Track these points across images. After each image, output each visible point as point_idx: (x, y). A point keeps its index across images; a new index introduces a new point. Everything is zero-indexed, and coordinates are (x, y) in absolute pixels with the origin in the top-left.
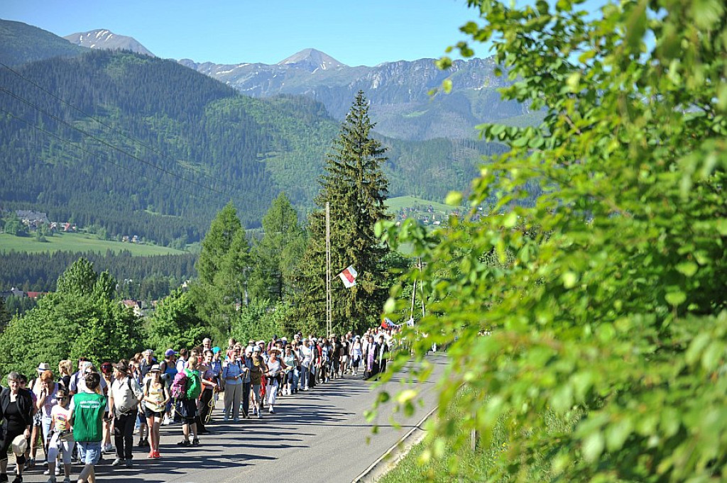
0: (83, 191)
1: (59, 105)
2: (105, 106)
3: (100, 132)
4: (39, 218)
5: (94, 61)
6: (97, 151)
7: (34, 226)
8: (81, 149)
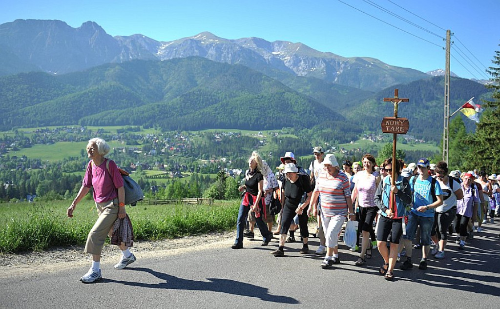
0: (428, 128)
1: (421, 97)
2: (439, 97)
3: (436, 106)
4: (412, 138)
5: (435, 80)
6: (434, 113)
7: (409, 140)
8: (429, 112)
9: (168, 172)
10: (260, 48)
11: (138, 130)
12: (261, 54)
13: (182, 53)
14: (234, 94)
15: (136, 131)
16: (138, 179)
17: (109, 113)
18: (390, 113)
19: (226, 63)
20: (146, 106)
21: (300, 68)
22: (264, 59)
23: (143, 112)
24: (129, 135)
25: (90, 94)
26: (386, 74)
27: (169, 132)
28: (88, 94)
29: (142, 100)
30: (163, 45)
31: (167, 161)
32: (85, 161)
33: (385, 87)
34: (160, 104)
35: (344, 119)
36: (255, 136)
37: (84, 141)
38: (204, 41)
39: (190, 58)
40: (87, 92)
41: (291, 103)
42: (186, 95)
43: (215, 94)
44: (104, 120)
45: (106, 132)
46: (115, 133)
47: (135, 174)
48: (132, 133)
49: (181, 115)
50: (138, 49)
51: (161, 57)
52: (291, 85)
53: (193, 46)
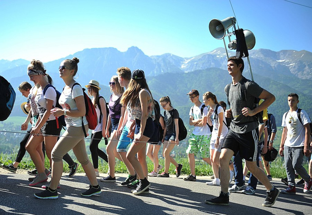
10: (267, 58)
12: (268, 63)
13: (201, 66)
21: (305, 72)
22: (271, 66)
30: (186, 60)
34: (187, 106)
38: (219, 55)
39: (209, 69)
50: (168, 65)
51: (184, 70)
52: (296, 88)
53: (210, 59)
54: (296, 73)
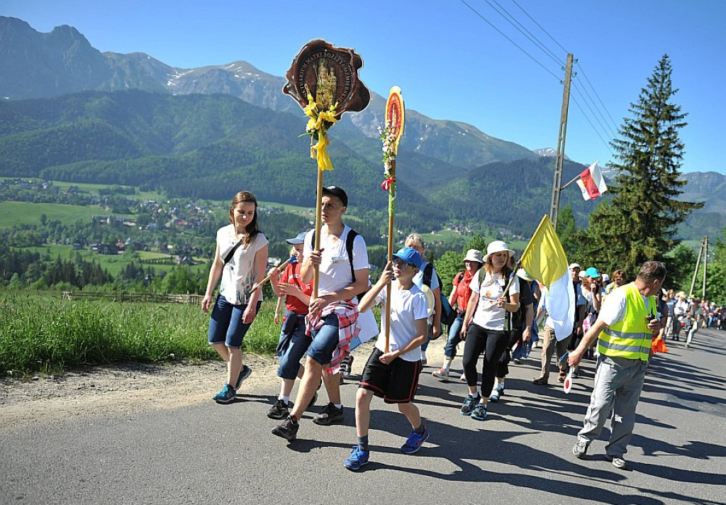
1: (524, 181)
2: (545, 183)
4: (508, 232)
5: (543, 161)
6: (539, 204)
7: (505, 235)
8: (531, 202)
9: (174, 256)
11: (133, 192)
13: (205, 88)
14: (277, 153)
15: (128, 194)
16: (127, 263)
17: (88, 164)
18: (484, 198)
19: (268, 108)
20: (146, 159)
21: (372, 127)
23: (141, 167)
24: (118, 199)
25: (59, 133)
26: (483, 147)
27: (179, 200)
28: (57, 133)
29: (140, 149)
30: (177, 73)
31: (172, 240)
32: (47, 233)
33: (481, 163)
34: (167, 157)
35: (425, 201)
36: (304, 214)
37: (46, 202)
38: (238, 74)
39: (217, 96)
40: (56, 130)
41: (356, 173)
42: (208, 148)
43: (250, 151)
44: (79, 175)
45: (82, 192)
46: (97, 195)
47: (122, 256)
48: (123, 196)
49: (199, 177)
50: (139, 76)
51: (172, 90)
52: (357, 149)
53: (222, 79)
54: (360, 125)
